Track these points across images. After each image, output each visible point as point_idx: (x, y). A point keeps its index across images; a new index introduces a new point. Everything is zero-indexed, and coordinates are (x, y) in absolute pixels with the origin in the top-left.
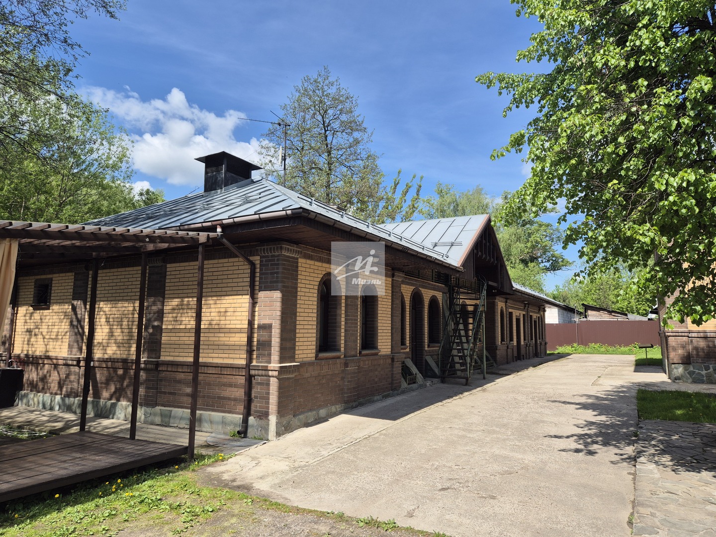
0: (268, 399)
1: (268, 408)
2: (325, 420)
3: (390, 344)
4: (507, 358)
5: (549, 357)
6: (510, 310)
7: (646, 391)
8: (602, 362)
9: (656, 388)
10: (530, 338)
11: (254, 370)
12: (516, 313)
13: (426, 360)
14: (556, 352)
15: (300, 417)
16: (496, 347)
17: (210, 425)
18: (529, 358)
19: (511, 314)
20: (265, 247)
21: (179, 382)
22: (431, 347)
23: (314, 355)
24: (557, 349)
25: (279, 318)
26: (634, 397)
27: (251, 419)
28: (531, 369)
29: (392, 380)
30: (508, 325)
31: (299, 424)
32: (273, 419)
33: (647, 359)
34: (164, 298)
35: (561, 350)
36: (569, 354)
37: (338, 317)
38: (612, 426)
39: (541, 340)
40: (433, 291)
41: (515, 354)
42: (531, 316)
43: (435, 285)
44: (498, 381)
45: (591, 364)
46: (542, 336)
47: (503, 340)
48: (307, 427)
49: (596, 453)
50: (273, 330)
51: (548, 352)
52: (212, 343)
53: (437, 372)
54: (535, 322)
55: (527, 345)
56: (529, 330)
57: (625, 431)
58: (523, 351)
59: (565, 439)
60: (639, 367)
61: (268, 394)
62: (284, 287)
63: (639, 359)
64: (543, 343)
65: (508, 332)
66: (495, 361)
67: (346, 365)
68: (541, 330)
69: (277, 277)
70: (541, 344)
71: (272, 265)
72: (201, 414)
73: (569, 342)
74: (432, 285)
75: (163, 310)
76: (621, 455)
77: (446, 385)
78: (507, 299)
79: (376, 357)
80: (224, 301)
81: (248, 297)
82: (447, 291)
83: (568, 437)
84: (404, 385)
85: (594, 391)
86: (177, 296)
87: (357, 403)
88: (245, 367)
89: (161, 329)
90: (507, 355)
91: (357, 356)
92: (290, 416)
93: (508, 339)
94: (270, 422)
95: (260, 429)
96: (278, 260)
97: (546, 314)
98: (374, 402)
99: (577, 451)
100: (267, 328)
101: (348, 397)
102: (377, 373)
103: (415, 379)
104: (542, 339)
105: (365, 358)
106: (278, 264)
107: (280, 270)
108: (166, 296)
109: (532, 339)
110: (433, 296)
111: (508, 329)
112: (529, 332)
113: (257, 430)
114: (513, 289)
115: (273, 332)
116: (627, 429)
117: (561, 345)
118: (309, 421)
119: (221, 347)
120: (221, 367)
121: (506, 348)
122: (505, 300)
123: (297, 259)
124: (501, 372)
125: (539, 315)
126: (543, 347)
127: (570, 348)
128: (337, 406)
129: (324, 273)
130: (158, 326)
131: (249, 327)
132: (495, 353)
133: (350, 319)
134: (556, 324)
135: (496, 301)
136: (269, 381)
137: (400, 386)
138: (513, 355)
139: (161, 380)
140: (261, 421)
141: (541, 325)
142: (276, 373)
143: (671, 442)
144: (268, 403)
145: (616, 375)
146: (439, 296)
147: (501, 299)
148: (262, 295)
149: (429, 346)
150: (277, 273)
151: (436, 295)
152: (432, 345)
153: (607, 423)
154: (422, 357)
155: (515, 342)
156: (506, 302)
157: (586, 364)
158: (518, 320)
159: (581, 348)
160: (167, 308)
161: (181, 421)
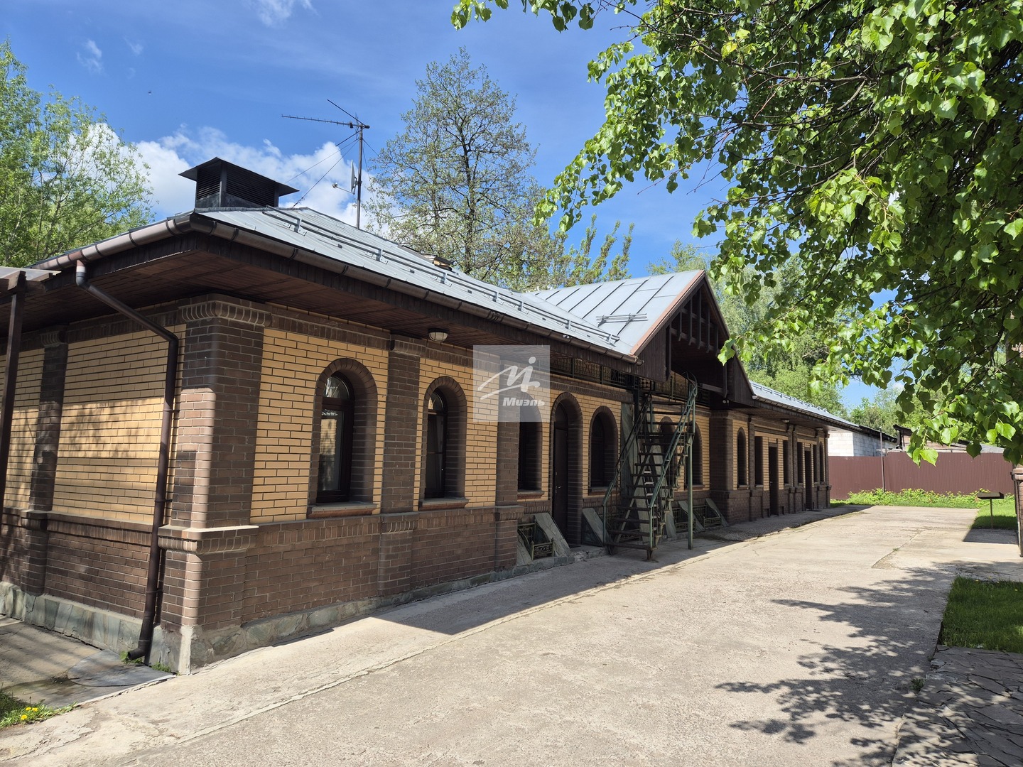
0: (181, 593)
1: (180, 611)
2: (325, 629)
3: (494, 488)
4: (750, 512)
5: (832, 510)
6: (757, 434)
7: (971, 581)
8: (917, 521)
9: (991, 576)
10: (796, 480)
11: (164, 537)
12: (768, 439)
13: (583, 517)
14: (847, 502)
15: (259, 626)
16: (728, 494)
17: (103, 634)
18: (794, 512)
19: (758, 441)
20: (191, 306)
21: (73, 552)
22: (596, 493)
23: (304, 510)
24: (850, 497)
25: (208, 440)
26: (945, 594)
27: (158, 630)
28: (787, 531)
29: (496, 552)
30: (753, 459)
31: (255, 640)
32: (187, 633)
33: (992, 517)
34: (61, 403)
35: (855, 498)
36: (868, 506)
37: (368, 441)
38: (878, 661)
39: (818, 483)
40: (601, 400)
41: (767, 504)
42: (800, 445)
43: (605, 389)
44: (712, 552)
45: (895, 524)
46: (822, 477)
47: (741, 481)
48: (274, 645)
49: (811, 734)
50: (197, 462)
51: (833, 501)
52: (115, 485)
53: (601, 536)
54: (808, 453)
55: (790, 490)
56: (796, 466)
57: (898, 674)
58: (782, 500)
59: (760, 694)
60: (977, 532)
61: (182, 583)
62: (220, 380)
63: (981, 517)
64: (823, 488)
65: (753, 469)
66: (726, 516)
67: (383, 527)
68: (818, 467)
69: (208, 363)
70: (818, 488)
71: (202, 339)
72: (93, 613)
73: (869, 486)
74: (599, 388)
75: (59, 424)
76: (866, 743)
77: (613, 559)
78: (750, 415)
79: (459, 512)
80: (136, 409)
81: (163, 400)
82: (631, 399)
83: (767, 689)
84: (524, 558)
85: (872, 579)
86: (76, 399)
87: (409, 595)
88: (151, 531)
89: (56, 458)
90: (750, 507)
91: (411, 510)
92: (232, 626)
93: (753, 481)
94: (183, 638)
95: (168, 650)
96: (211, 330)
97: (829, 440)
98: (450, 591)
99: (772, 727)
100: (189, 457)
101: (386, 585)
102: (460, 539)
103: (551, 549)
104: (822, 480)
105: (431, 514)
106: (210, 338)
107: (214, 348)
108: (65, 400)
109: (800, 480)
110: (602, 407)
111: (753, 464)
112: (796, 470)
113: (164, 652)
114: (754, 397)
115: (197, 466)
116: (906, 669)
117: (856, 491)
118: (284, 634)
119: (129, 493)
120: (124, 530)
121: (748, 495)
122: (747, 417)
123: (261, 329)
124: (727, 537)
125: (815, 443)
126: (821, 494)
127: (871, 497)
128: (360, 603)
129: (333, 358)
130: (50, 453)
131: (162, 457)
132: (726, 504)
133: (394, 445)
134: (849, 457)
135: (729, 417)
136: (185, 559)
137: (514, 563)
138: (762, 506)
139: (51, 548)
140: (171, 634)
141: (818, 459)
142: (193, 546)
143: (986, 712)
144: (181, 602)
145: (930, 547)
146: (615, 408)
147: (738, 415)
148: (186, 395)
149: (590, 492)
150: (208, 354)
151: (608, 406)
152: (595, 489)
153: (868, 654)
154: (576, 511)
155: (766, 486)
156: (749, 420)
157: (888, 524)
158: (773, 451)
159: (891, 496)
160: (65, 421)
161: (69, 623)
